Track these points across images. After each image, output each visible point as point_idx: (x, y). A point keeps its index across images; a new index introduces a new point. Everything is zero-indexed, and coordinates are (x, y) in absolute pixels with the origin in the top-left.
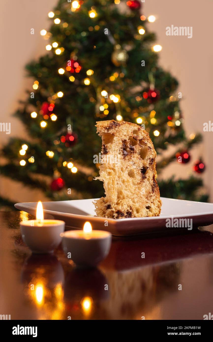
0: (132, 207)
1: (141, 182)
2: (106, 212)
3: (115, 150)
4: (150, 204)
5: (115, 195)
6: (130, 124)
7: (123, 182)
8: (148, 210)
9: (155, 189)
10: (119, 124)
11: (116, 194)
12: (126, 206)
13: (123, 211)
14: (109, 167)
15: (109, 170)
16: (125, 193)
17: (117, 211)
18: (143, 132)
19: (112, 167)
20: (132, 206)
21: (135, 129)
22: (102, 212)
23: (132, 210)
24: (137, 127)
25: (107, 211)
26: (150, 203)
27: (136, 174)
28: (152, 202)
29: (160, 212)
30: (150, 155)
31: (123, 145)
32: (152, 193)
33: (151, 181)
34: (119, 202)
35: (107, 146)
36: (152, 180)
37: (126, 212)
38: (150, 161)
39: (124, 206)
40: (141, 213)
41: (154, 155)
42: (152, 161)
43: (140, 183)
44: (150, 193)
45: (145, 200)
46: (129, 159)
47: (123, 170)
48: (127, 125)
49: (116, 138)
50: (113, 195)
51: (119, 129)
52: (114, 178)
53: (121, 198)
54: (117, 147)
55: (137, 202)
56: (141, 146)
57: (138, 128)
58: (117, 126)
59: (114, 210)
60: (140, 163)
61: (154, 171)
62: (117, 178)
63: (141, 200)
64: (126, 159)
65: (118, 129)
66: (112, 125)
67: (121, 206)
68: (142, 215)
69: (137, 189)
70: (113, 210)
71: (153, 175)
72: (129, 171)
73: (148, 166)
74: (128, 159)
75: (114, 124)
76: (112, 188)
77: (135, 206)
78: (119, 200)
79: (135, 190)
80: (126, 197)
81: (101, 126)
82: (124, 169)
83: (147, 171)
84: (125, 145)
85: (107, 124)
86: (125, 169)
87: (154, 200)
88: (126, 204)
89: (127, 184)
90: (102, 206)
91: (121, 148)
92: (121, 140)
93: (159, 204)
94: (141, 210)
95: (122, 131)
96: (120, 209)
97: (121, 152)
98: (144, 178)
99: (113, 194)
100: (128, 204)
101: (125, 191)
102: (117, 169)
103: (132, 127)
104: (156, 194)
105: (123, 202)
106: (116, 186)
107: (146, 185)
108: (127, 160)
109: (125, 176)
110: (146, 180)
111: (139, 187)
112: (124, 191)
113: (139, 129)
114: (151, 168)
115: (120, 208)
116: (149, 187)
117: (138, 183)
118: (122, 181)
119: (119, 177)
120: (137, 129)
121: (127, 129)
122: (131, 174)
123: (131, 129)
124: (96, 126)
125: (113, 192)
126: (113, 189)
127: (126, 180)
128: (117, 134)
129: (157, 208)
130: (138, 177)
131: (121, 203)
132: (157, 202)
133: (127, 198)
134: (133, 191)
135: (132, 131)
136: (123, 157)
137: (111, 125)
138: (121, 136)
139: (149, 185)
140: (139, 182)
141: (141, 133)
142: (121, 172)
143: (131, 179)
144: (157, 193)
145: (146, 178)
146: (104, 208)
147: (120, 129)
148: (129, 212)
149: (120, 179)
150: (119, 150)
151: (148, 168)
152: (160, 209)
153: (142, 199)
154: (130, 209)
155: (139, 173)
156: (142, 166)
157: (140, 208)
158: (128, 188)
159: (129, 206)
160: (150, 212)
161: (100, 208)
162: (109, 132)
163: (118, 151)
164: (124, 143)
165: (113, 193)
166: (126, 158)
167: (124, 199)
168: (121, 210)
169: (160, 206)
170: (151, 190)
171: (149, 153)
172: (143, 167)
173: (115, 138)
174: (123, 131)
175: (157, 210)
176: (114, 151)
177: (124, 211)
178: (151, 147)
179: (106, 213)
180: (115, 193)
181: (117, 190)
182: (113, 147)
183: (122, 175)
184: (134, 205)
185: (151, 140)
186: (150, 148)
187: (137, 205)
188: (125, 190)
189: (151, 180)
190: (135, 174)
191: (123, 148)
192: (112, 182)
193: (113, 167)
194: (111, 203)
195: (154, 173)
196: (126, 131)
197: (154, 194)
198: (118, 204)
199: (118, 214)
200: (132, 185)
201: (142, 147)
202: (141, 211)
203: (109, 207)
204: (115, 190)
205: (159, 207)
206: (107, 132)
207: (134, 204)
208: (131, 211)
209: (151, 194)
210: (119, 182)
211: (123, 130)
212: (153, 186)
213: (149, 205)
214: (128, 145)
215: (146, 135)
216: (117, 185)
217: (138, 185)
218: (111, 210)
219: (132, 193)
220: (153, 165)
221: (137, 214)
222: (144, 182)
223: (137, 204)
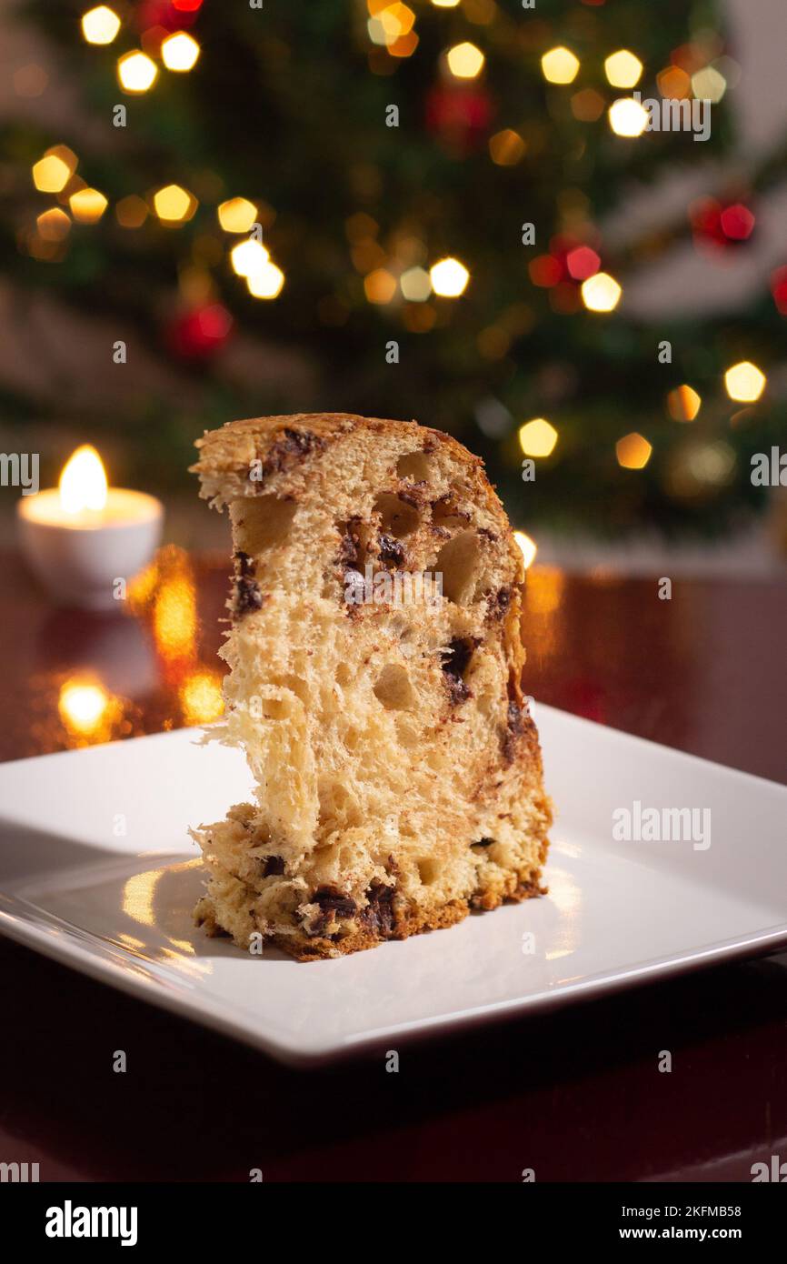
0: (396, 860)
1: (445, 722)
2: (258, 888)
3: (299, 581)
4: (494, 825)
5: (304, 814)
6: (379, 429)
7: (351, 738)
8: (481, 859)
9: (519, 744)
10: (318, 440)
11: (314, 806)
12: (367, 859)
13: (348, 888)
14: (269, 673)
15: (270, 691)
16: (360, 792)
17: (316, 889)
18: (451, 459)
19: (284, 668)
20: (395, 855)
21: (405, 450)
22: (243, 886)
23: (397, 874)
24: (416, 438)
25: (268, 889)
26: (493, 819)
27: (417, 683)
28: (501, 817)
29: (542, 857)
30: (490, 571)
31: (343, 545)
32: (505, 769)
33: (495, 706)
34: (331, 840)
35: (256, 563)
36: (503, 699)
37: (366, 891)
38: (491, 607)
39: (356, 860)
40: (442, 878)
41: (514, 569)
42: (502, 603)
43: (441, 730)
44: (490, 770)
45: (465, 810)
46: (378, 613)
47: (349, 678)
48: (364, 435)
49: (307, 515)
50: (298, 817)
51: (320, 464)
52: (299, 729)
53: (336, 819)
54: (313, 563)
55: (425, 829)
56: (441, 535)
57: (422, 442)
58: (307, 451)
59: (300, 883)
60: (435, 623)
61: (511, 651)
62: (313, 724)
63: (445, 813)
64: (361, 619)
65: (314, 468)
66: (279, 452)
67: (337, 864)
68: (450, 890)
69: (423, 765)
70: (296, 887)
71: (507, 672)
72: (378, 678)
73: (478, 632)
74: (374, 615)
75: (292, 444)
76: (292, 784)
77: (414, 848)
78: (329, 832)
79: (413, 769)
80: (366, 816)
81: (220, 469)
82: (353, 667)
83: (474, 658)
84: (357, 546)
85: (256, 447)
86: (359, 669)
87: (512, 801)
88: (362, 849)
89: (367, 749)
90: (237, 858)
91: (335, 563)
92: (333, 522)
93: (541, 816)
94: (444, 867)
95: (338, 472)
96: (335, 878)
97: (336, 583)
98: (459, 697)
99: (298, 810)
100: (376, 849)
101: (361, 785)
102: (315, 680)
103: (393, 442)
104: (524, 766)
105: (347, 843)
106: (310, 765)
107: (470, 732)
108: (369, 621)
109: (360, 705)
110: (468, 710)
111: (431, 752)
112: (356, 782)
113: (431, 444)
114: (498, 640)
115: (333, 873)
116: (485, 738)
117: (427, 731)
118: (343, 737)
119: (325, 719)
120: (420, 446)
121: (364, 456)
122: (391, 692)
123: (385, 453)
124: (192, 470)
125: (293, 803)
126: (298, 786)
127: (363, 726)
128: (311, 494)
129: (528, 839)
130: (430, 699)
131: (339, 849)
132: (531, 808)
133: (373, 817)
134: (399, 774)
135: (391, 464)
136: (347, 613)
137: (276, 456)
138: (334, 503)
139: (485, 731)
140: (433, 724)
141: (441, 465)
142: (338, 687)
143: (388, 723)
144: (531, 761)
145: (467, 695)
146: (247, 870)
147: (326, 465)
148: (382, 885)
149: (335, 728)
150: (325, 576)
151: (478, 642)
152: (545, 844)
153: (449, 809)
154: (388, 872)
155: (432, 679)
156: (444, 637)
157: (437, 856)
158: (374, 770)
159: (383, 855)
160: (494, 866)
161: (230, 868)
162: (270, 489)
163: (320, 581)
164: (351, 534)
165: (294, 807)
166: (363, 614)
167: (357, 826)
168: (338, 886)
169: (543, 826)
170: (496, 751)
171: (484, 561)
172: (454, 638)
173: (300, 518)
174: (345, 473)
175: (529, 850)
176: (295, 584)
177: (355, 887)
178: (496, 531)
179: (260, 894)
180: (307, 804)
181: (316, 785)
182: (288, 564)
183: (342, 709)
184: (407, 849)
185: (495, 490)
186: (492, 537)
187: (424, 846)
188: (359, 778)
189: (498, 703)
190: (414, 689)
191: (344, 560)
192: (288, 749)
193: (292, 672)
194: (285, 852)
195: (511, 659)
196: (359, 470)
197: (513, 770)
198: (322, 851)
199: (320, 906)
200: (395, 748)
201: (449, 536)
202: (445, 872)
203: (274, 866)
204: (305, 789)
205: (536, 832)
206: (257, 491)
207: (408, 842)
208: (390, 881)
209: (499, 777)
210: (325, 746)
211: (341, 466)
212: (510, 732)
213: (488, 834)
214: (374, 542)
215: (465, 471)
216: (317, 758)
217: (428, 741)
218: (287, 884)
219: (394, 787)
220: (508, 623)
221: (424, 888)
222: (461, 721)
223: (422, 838)
